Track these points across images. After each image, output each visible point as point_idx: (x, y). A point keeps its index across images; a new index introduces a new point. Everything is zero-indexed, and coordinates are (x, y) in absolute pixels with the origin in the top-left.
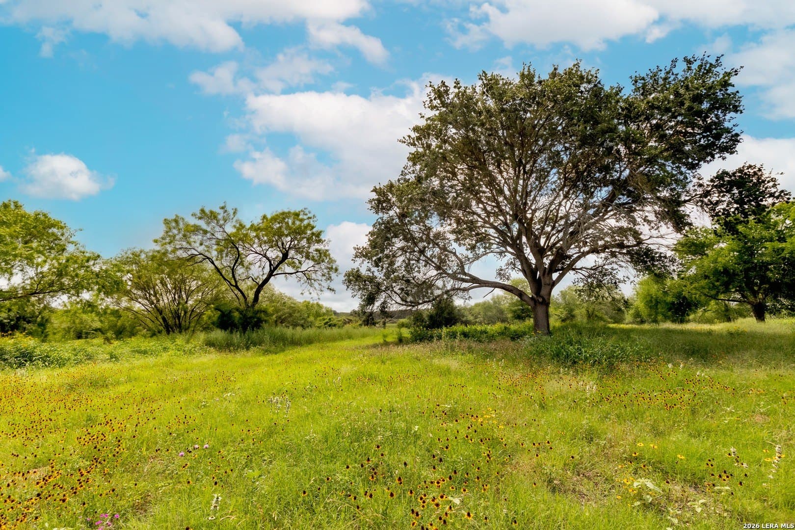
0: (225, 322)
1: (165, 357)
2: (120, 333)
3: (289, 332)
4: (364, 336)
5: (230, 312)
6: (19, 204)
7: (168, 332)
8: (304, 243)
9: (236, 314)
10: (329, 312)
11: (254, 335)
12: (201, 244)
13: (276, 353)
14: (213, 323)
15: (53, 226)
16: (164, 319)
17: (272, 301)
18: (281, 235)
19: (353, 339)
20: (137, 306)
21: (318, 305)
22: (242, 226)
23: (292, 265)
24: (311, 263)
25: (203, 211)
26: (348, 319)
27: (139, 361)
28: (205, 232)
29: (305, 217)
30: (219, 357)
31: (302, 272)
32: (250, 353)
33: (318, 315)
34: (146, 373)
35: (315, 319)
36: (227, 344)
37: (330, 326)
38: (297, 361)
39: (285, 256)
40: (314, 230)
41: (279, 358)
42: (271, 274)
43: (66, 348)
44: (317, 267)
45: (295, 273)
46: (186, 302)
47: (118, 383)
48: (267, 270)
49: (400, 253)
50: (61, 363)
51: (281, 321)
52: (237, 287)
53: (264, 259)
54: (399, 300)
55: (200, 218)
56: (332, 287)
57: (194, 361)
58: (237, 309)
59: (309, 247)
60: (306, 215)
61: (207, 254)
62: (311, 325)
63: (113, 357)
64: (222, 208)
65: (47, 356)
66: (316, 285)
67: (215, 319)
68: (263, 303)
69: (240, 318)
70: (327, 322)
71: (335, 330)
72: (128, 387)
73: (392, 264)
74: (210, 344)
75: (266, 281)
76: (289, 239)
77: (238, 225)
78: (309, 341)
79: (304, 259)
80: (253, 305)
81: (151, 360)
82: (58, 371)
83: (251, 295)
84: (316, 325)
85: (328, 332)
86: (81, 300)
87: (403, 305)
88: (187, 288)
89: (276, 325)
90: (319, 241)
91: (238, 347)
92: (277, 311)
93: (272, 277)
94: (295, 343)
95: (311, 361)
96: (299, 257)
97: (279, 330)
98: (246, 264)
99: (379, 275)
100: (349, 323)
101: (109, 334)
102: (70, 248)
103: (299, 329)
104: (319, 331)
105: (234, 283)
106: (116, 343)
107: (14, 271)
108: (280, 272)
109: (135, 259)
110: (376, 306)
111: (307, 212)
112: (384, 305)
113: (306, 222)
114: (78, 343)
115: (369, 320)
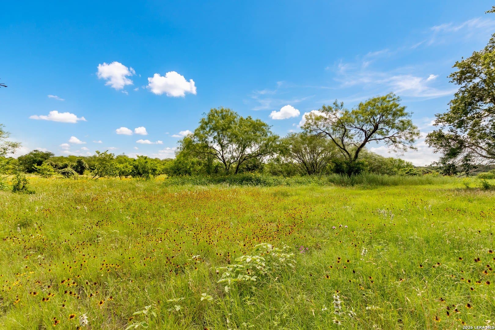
0: (338, 169)
1: (310, 186)
2: (290, 173)
3: (379, 177)
4: (444, 183)
5: (341, 164)
6: (251, 118)
7: (310, 174)
8: (390, 117)
9: (345, 166)
10: (408, 165)
11: (356, 178)
12: (324, 126)
13: (371, 189)
14: (332, 170)
15: (262, 125)
16: (307, 168)
17: (367, 158)
18: (373, 114)
19: (433, 184)
20: (295, 161)
21: (400, 160)
22: (347, 112)
23: (382, 133)
24: (396, 131)
25: (324, 107)
26: (427, 171)
27: (299, 187)
28: (326, 119)
29: (390, 99)
30: (337, 188)
31: (389, 138)
32: (354, 188)
33: (399, 167)
34: (303, 192)
35: (398, 170)
36: (340, 181)
37: (411, 174)
38: (389, 194)
39: (376, 127)
40: (398, 108)
41: (375, 192)
42: (366, 140)
43: (271, 179)
44: (401, 134)
45: (383, 139)
46: (317, 159)
47: (292, 195)
48: (364, 138)
49: (487, 114)
50: (269, 185)
51: (373, 170)
52: (344, 149)
53: (362, 131)
54: (484, 153)
55: (323, 112)
56: (414, 146)
57: (324, 189)
58: (345, 163)
59: (394, 120)
60: (391, 97)
61: (327, 132)
62: (394, 173)
63: (288, 184)
64: (334, 104)
65: (265, 181)
66: (401, 146)
67: (332, 168)
68: (361, 159)
69: (347, 168)
70: (408, 172)
71: (416, 178)
72: (297, 197)
73: (476, 124)
74: (332, 181)
75: (363, 145)
76: (379, 116)
77: (344, 112)
78: (395, 184)
79: (390, 129)
80: (354, 160)
81: (304, 187)
82: (269, 188)
83: (353, 154)
84: (399, 174)
85: (410, 178)
86: (274, 158)
87: (489, 158)
88: (317, 151)
89: (369, 173)
90: (402, 115)
91: (347, 184)
92: (370, 164)
93: (367, 142)
94: (384, 184)
95: (399, 195)
96: (387, 128)
97: (372, 175)
98: (350, 135)
99: (463, 134)
100: (428, 173)
101: (285, 174)
102: (269, 134)
103: (386, 176)
104: (401, 178)
105: (342, 147)
106: (288, 178)
107: (252, 146)
108: (372, 139)
109: (293, 137)
110: (458, 160)
111: (392, 95)
112: (467, 158)
113: (391, 103)
114: (275, 177)
115: (450, 170)
